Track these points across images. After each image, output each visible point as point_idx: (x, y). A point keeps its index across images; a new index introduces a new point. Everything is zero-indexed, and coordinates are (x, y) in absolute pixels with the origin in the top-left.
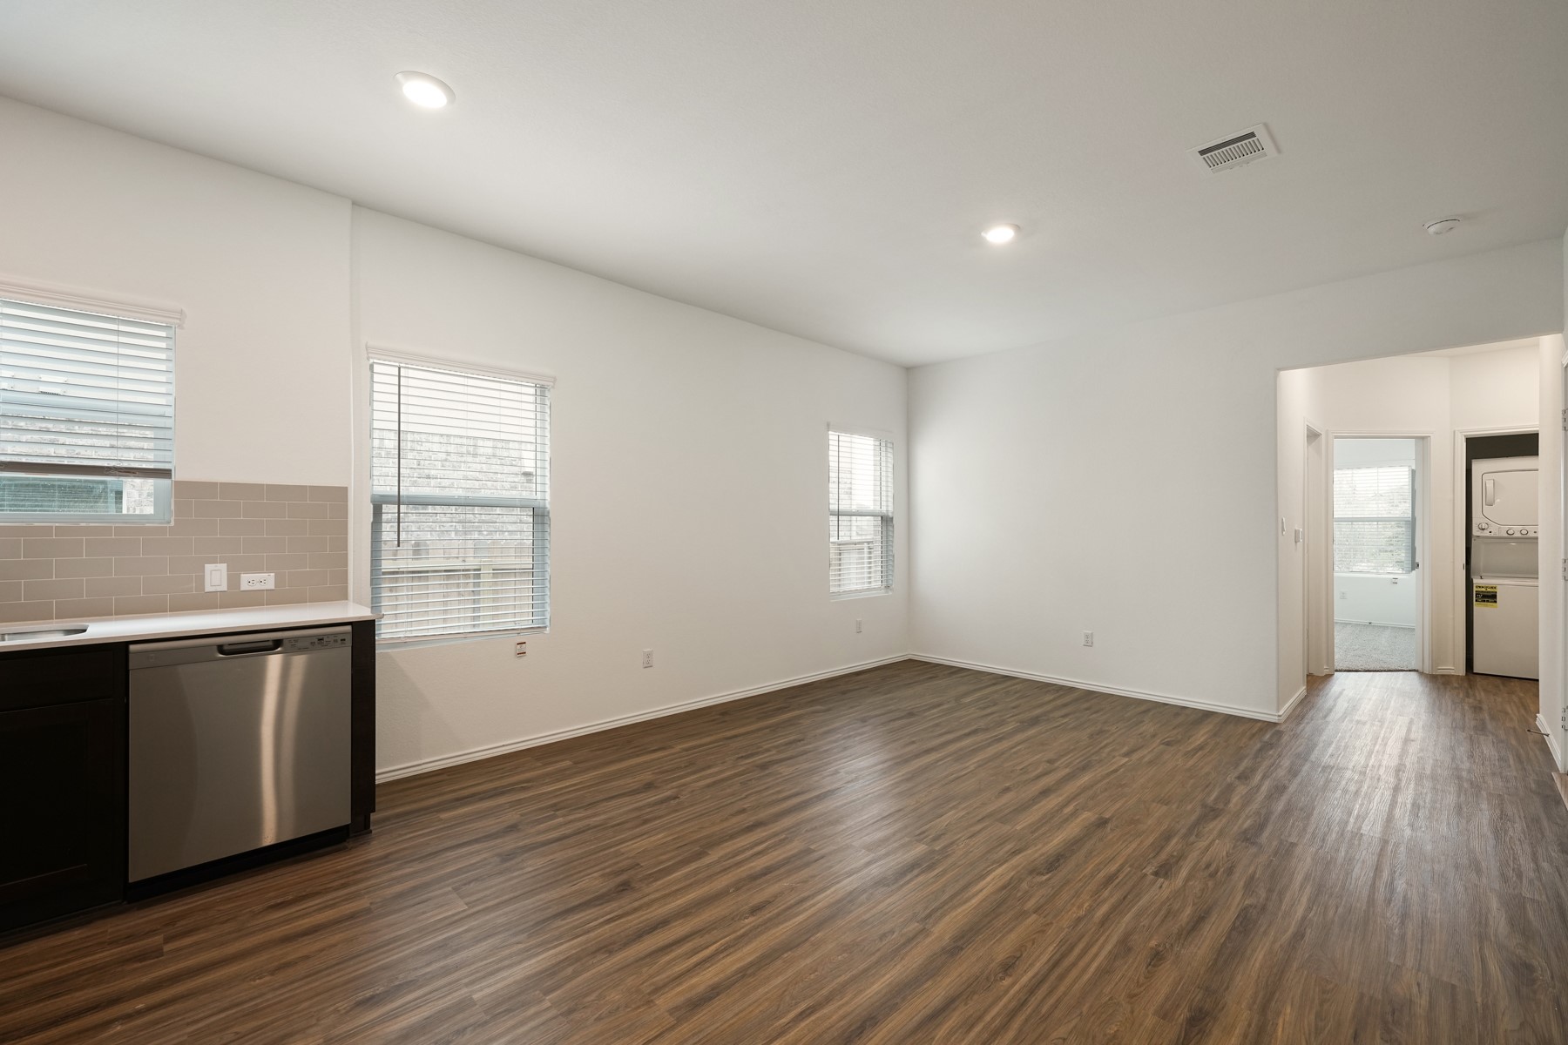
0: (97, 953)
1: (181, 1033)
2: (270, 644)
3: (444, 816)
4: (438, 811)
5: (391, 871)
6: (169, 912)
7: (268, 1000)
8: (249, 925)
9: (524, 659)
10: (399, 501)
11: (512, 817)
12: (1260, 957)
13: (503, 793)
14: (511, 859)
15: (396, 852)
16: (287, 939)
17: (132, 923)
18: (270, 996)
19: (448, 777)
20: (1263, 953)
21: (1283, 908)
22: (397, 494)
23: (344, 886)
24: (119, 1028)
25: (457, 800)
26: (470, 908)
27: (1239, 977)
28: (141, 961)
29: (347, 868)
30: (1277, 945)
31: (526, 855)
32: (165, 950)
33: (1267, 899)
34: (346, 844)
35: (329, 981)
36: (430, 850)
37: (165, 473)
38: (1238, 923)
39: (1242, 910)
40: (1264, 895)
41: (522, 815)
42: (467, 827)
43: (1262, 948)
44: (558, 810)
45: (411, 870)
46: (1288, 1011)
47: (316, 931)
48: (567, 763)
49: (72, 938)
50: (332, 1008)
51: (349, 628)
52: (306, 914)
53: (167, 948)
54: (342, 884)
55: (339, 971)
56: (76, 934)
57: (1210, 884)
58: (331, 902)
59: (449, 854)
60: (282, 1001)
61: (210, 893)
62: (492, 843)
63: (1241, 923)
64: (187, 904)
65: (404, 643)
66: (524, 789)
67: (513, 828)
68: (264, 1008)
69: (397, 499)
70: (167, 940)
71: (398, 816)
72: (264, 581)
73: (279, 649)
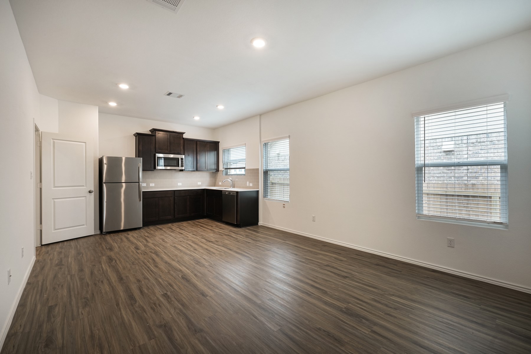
12: (121, 294)
20: (122, 295)
21: (128, 310)
27: (121, 288)
30: (120, 299)
33: (134, 308)
37: (245, 168)
38: (133, 297)
39: (136, 301)
40: (136, 309)
43: (123, 296)
46: (108, 290)
57: (152, 302)
63: (133, 298)
72: (251, 185)
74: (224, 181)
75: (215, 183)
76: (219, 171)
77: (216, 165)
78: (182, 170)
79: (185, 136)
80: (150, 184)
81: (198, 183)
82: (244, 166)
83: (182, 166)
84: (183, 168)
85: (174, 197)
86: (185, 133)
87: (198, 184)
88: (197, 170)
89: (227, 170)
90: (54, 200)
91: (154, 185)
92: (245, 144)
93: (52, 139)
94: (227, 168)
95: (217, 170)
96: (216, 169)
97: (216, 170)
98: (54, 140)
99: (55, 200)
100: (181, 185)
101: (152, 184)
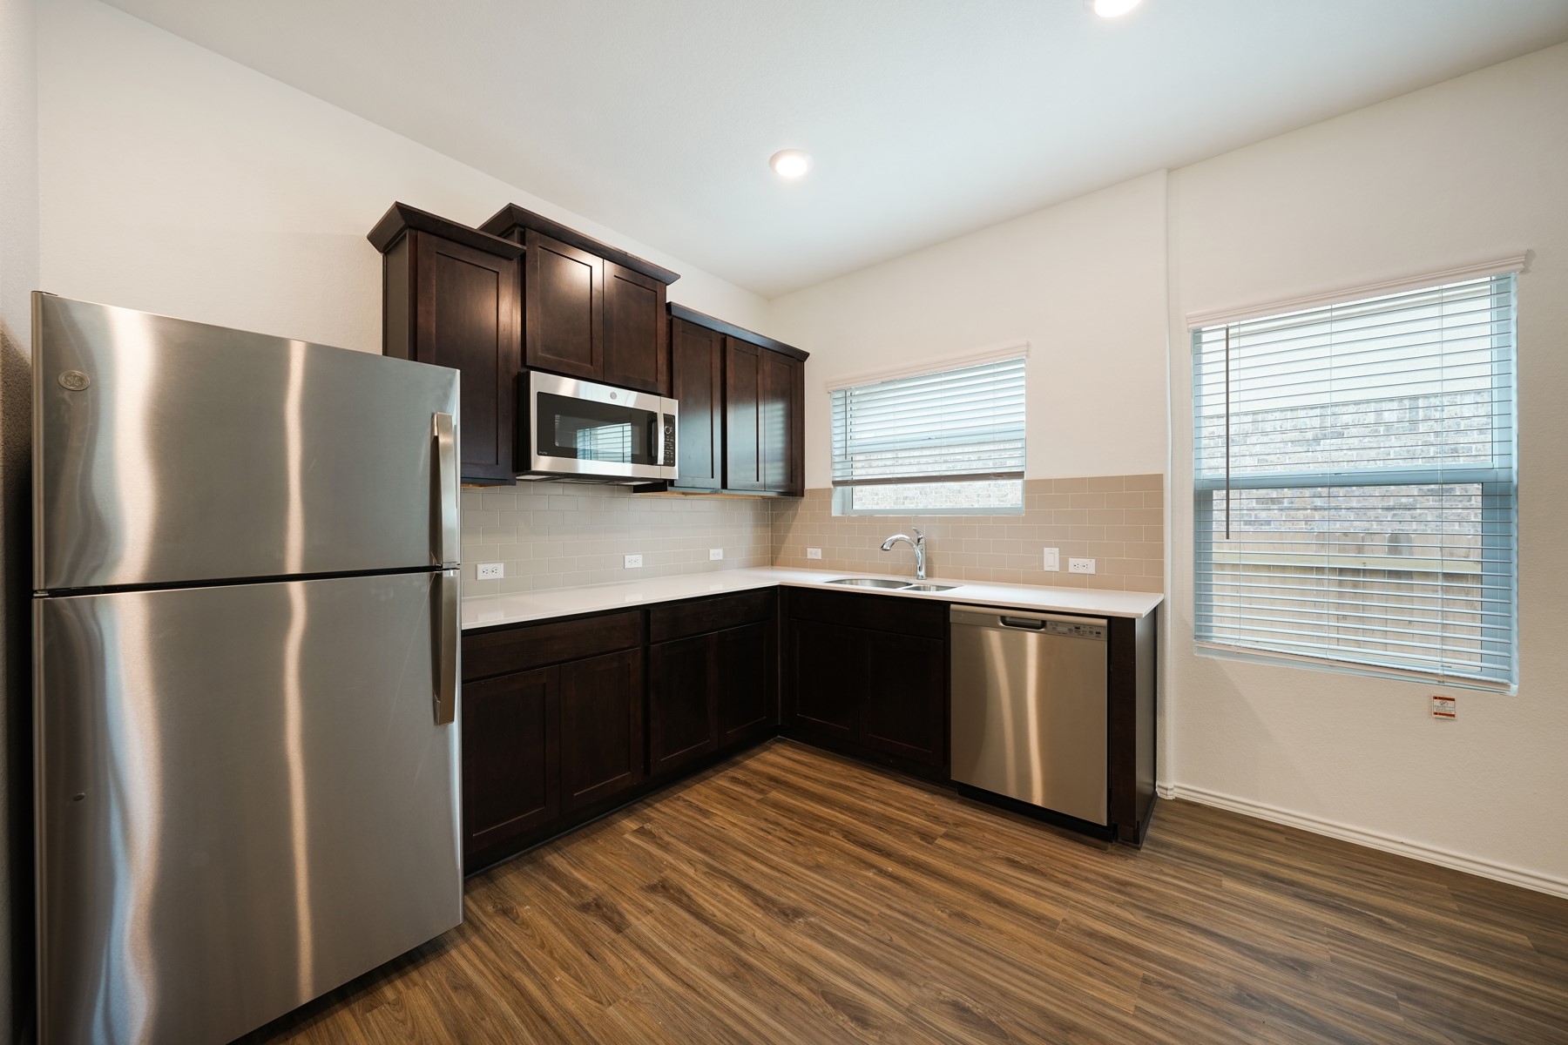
0: (916, 816)
1: (877, 906)
2: (1040, 623)
3: (1228, 883)
4: (1227, 874)
5: (1113, 902)
6: (966, 816)
7: (926, 933)
8: (984, 863)
9: (1448, 725)
10: (1228, 485)
11: (1314, 950)
13: (1337, 909)
14: (1252, 1007)
15: (1140, 887)
16: (987, 896)
17: (946, 809)
18: (930, 931)
19: (1284, 842)
22: (1225, 477)
23: (1066, 885)
24: (871, 874)
25: (1265, 875)
26: (1135, 1017)
28: (922, 839)
29: (1085, 870)
31: (1277, 1020)
32: (936, 842)
34: (1109, 845)
35: (965, 960)
36: (1171, 911)
37: (1019, 475)
41: (1333, 960)
42: (1241, 917)
44: (1408, 999)
45: (1131, 917)
47: (1006, 907)
48: (1523, 940)
49: (920, 798)
50: (940, 986)
51: (1105, 622)
52: (1017, 886)
53: (939, 841)
54: (1067, 882)
55: (978, 958)
56: (924, 797)
58: (1042, 891)
59: (1184, 932)
60: (929, 943)
61: (994, 818)
62: (1248, 963)
64: (978, 817)
65: (1239, 653)
66: (1381, 925)
67: (1299, 966)
68: (922, 939)
69: (1225, 483)
70: (946, 836)
71: (1182, 850)
72: (1084, 565)
73: (1043, 630)
74: (889, 541)
75: (775, 550)
76: (806, 493)
78: (660, 486)
79: (673, 294)
80: (481, 567)
81: (712, 552)
82: (1012, 465)
83: (669, 461)
84: (673, 473)
86: (678, 277)
87: (710, 560)
88: (725, 488)
91: (500, 574)
92: (1028, 345)
94: (849, 478)
96: (786, 486)
97: (782, 491)
100: (640, 564)
101: (490, 566)
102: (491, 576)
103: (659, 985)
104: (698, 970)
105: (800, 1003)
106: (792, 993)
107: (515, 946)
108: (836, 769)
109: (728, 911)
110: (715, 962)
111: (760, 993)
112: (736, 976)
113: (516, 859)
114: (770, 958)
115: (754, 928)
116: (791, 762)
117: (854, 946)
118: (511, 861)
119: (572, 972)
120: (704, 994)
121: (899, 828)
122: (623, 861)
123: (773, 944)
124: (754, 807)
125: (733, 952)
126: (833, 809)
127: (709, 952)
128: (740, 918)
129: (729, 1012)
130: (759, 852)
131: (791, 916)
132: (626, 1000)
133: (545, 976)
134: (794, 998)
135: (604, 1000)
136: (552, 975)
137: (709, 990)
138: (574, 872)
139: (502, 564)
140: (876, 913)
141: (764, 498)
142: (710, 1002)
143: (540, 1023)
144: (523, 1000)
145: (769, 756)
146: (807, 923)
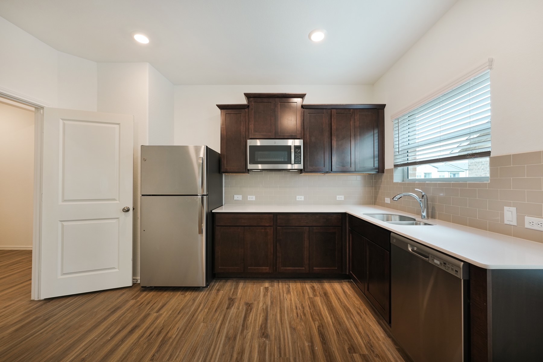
37: (487, 154)
74: (398, 196)
75: (376, 198)
76: (385, 171)
77: (376, 159)
80: (249, 197)
81: (338, 197)
83: (298, 162)
84: (301, 167)
85: (277, 228)
86: (305, 94)
87: (338, 199)
88: (332, 171)
89: (405, 168)
90: (63, 222)
93: (62, 119)
94: (406, 162)
95: (381, 169)
96: (376, 169)
97: (377, 171)
98: (65, 122)
99: (65, 223)
100: (302, 199)
101: (251, 197)
102: (251, 199)
103: (215, 327)
104: (226, 330)
105: (229, 358)
106: (232, 355)
107: (210, 298)
108: (357, 302)
109: (253, 322)
110: (231, 331)
111: (227, 347)
112: (229, 339)
113: (236, 280)
114: (242, 342)
115: (251, 331)
116: (342, 291)
117: (265, 359)
118: (234, 280)
119: (209, 311)
120: (218, 336)
121: (346, 338)
122: (252, 293)
123: (248, 339)
124: (305, 299)
125: (238, 333)
126: (330, 315)
127: (234, 328)
128: (252, 326)
129: (216, 345)
130: (285, 313)
131: (264, 336)
132: (207, 324)
133: (205, 308)
134: (231, 356)
135: (204, 321)
136: (206, 309)
137: (221, 336)
138: (240, 289)
139: (255, 196)
140: (287, 356)
141: (369, 174)
142: (216, 339)
143: (192, 316)
144: (196, 310)
145: (337, 286)
146: (264, 342)
